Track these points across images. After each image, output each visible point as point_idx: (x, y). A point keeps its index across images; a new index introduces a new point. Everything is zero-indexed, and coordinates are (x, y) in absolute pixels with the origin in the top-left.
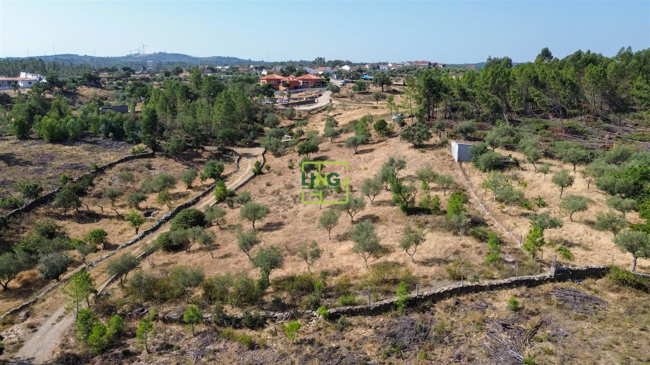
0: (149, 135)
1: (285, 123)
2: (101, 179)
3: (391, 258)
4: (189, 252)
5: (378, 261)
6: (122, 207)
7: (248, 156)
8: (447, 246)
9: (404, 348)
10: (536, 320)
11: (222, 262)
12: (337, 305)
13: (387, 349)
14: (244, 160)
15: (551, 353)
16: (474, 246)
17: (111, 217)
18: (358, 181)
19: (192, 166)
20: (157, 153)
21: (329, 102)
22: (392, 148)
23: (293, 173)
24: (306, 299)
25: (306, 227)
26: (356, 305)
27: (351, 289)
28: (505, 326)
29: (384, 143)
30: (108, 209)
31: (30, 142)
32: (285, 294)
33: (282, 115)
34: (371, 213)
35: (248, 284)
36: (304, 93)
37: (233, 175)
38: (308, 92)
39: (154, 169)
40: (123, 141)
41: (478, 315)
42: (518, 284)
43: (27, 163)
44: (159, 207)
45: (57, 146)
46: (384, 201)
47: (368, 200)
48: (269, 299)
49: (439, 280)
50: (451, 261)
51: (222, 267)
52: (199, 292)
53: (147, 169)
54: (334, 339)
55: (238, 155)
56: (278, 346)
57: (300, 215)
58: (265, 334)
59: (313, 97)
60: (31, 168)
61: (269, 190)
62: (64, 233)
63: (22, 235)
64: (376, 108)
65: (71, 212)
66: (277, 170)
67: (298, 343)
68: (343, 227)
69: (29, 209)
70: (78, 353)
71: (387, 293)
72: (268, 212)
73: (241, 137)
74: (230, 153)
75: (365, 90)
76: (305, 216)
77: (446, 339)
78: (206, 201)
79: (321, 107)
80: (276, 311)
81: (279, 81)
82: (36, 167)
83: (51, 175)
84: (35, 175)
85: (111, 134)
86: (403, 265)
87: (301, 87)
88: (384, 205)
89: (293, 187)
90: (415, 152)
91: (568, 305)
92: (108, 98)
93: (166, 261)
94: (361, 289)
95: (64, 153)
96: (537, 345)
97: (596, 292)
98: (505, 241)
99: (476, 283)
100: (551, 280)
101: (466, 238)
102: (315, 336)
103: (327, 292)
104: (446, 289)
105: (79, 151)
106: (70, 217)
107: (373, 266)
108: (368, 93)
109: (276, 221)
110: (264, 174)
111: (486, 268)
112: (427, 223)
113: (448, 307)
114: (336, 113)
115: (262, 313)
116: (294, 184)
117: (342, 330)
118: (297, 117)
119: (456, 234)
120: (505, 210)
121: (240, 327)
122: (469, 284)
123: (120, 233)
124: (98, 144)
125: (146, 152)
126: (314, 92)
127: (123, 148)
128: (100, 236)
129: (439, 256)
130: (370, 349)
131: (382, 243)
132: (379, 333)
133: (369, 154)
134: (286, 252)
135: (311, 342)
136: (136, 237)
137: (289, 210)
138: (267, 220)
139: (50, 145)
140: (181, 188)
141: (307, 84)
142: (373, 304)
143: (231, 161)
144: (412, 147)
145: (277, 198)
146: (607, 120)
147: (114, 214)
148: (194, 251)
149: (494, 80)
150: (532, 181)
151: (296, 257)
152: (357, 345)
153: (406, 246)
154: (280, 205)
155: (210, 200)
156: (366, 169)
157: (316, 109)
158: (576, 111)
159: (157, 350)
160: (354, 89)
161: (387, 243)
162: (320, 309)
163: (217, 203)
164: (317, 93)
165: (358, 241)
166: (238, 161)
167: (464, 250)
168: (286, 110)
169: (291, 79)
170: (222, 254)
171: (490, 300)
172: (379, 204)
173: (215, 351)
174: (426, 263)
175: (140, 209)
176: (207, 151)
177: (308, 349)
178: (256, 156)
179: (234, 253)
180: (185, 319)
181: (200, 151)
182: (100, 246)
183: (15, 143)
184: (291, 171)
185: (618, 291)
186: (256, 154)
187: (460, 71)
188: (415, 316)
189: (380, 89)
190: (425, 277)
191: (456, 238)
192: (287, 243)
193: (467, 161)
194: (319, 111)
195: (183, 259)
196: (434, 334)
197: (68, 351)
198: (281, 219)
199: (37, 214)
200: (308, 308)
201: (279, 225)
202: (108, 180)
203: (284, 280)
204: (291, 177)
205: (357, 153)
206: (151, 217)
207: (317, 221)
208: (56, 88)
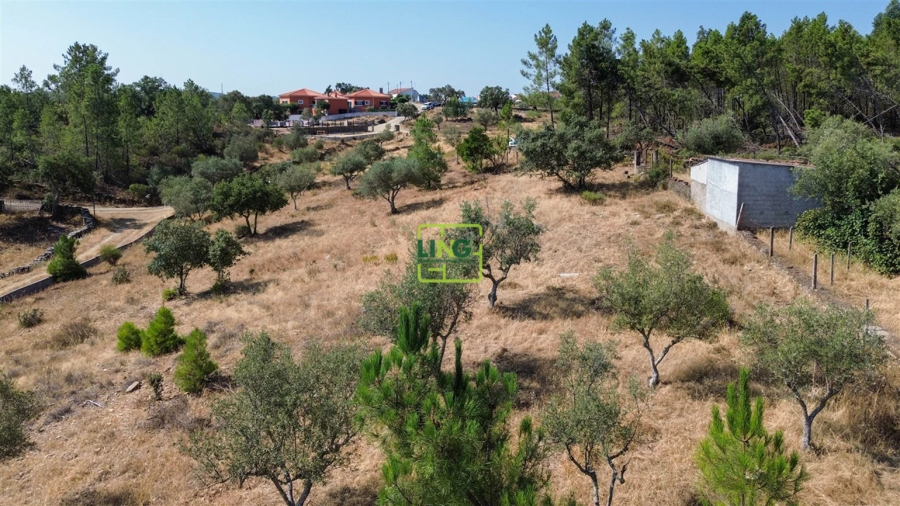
7: (123, 224)
14: (100, 232)
55: (91, 223)
59: (366, 125)
75: (464, 116)
79: (374, 136)
81: (312, 100)
87: (351, 110)
90: (569, 205)
133: (426, 212)
141: (363, 105)
164: (377, 119)
169: (333, 96)
176: (9, 212)
178: (143, 226)
193: (785, 228)
205: (395, 211)
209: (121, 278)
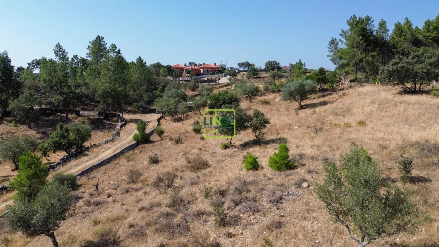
1: (188, 93)
7: (137, 121)
14: (130, 126)
21: (228, 82)
23: (202, 139)
33: (185, 86)
37: (102, 146)
38: (208, 77)
55: (124, 121)
61: (152, 172)
66: (173, 136)
74: (115, 119)
81: (183, 70)
87: (202, 74)
89: (205, 165)
108: (261, 77)
110: (151, 142)
143: (111, 127)
166: (122, 127)
169: (193, 67)
176: (82, 116)
178: (147, 122)
181: (71, 116)
186: (147, 120)
205: (301, 108)
209: (179, 141)
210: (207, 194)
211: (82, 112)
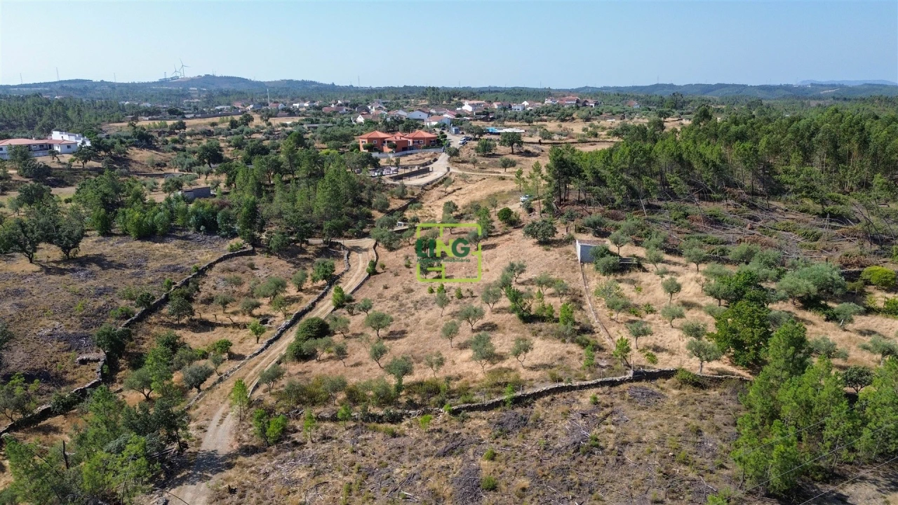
0: (248, 230)
1: (396, 204)
2: (204, 283)
3: (505, 365)
4: (319, 361)
5: (494, 367)
6: (235, 313)
7: (357, 249)
8: (555, 353)
9: (508, 432)
10: (608, 410)
11: (355, 370)
12: (459, 403)
13: (496, 433)
14: (354, 255)
15: (611, 432)
16: (577, 353)
17: (226, 326)
18: (478, 285)
19: (298, 264)
20: (257, 249)
21: (446, 170)
22: (516, 244)
23: (411, 273)
24: (433, 399)
25: (428, 336)
26: (473, 403)
27: (470, 391)
28: (584, 415)
29: (507, 236)
30: (221, 317)
31: (115, 239)
32: (416, 396)
33: (392, 193)
34: (490, 321)
35: (386, 388)
36: (413, 157)
37: (345, 275)
38: (419, 154)
39: (257, 269)
40: (216, 234)
41: (566, 407)
42: (602, 384)
43: (121, 266)
44: (274, 314)
45: (147, 244)
46: (503, 308)
47: (487, 308)
48: (403, 400)
49: (543, 382)
50: (555, 366)
51: (355, 375)
52: (342, 396)
53: (249, 269)
54: (457, 428)
55: (347, 249)
56: (414, 434)
57: (422, 322)
58: (403, 426)
59: (426, 164)
60: (128, 272)
61: (388, 293)
62: (185, 344)
63: (143, 346)
64: (503, 179)
65: (184, 321)
66: (392, 269)
67: (429, 432)
68: (464, 335)
69: (142, 317)
70: (254, 445)
71: (499, 393)
72: (392, 320)
73: (347, 226)
74: (338, 247)
75: (490, 151)
76: (427, 323)
77: (540, 425)
78: (322, 306)
79: (437, 180)
80: (410, 409)
81: (383, 141)
82: (133, 271)
83: (151, 279)
84: (134, 280)
85: (202, 228)
86: (515, 370)
87: (411, 148)
88: (503, 313)
89: (412, 291)
90: (539, 250)
91: (636, 399)
92: (168, 164)
93: (300, 370)
94: (478, 391)
95: (157, 252)
96: (603, 427)
97: (662, 389)
98: (605, 347)
99: (569, 384)
100: (630, 381)
101: (573, 345)
102: (443, 426)
103: (451, 394)
104: (544, 389)
105: (170, 247)
106: (183, 326)
107: (490, 372)
108: (494, 155)
109: (399, 330)
110: (378, 273)
111: (582, 372)
112: (540, 331)
113: (545, 402)
114: (455, 188)
115: (399, 411)
116: (412, 286)
117: (463, 421)
118: (409, 196)
119: (564, 341)
120: (613, 317)
121: (382, 422)
122: (563, 384)
123: (240, 343)
124: (190, 239)
125: (244, 248)
126: (427, 155)
127: (217, 243)
128: (225, 346)
129: (545, 362)
130: (483, 434)
131: (497, 351)
132: (491, 423)
133: (491, 251)
134: (413, 360)
135: (440, 431)
136: (260, 346)
137: (410, 317)
138: (391, 329)
139: (139, 243)
140: (292, 291)
141: (418, 144)
142: (487, 402)
143: (340, 257)
144: (537, 243)
145: (397, 304)
146: (753, 207)
147: (230, 322)
148: (324, 360)
149: (633, 158)
150: (649, 285)
151: (422, 364)
152: (475, 431)
153: (517, 354)
154: (402, 312)
155: (326, 306)
156: (487, 270)
157: (432, 182)
158: (719, 196)
159: (319, 440)
160: (477, 150)
161: (503, 351)
162: (445, 406)
163: (335, 310)
164: (431, 156)
165: (476, 350)
166: (348, 256)
167: (568, 356)
168: (396, 186)
169: (398, 138)
170: (353, 363)
171: (578, 397)
172: (498, 311)
173: (366, 439)
174: (534, 368)
175: (253, 316)
176: (311, 245)
177: (437, 436)
178: (366, 250)
179: (364, 362)
180: (339, 416)
181: (304, 245)
182: (225, 356)
183: (101, 241)
184: (408, 270)
185: (680, 388)
186: (366, 247)
187: (617, 113)
188: (519, 410)
189: (509, 149)
190: (531, 380)
191: (563, 345)
192: (412, 351)
193: (590, 262)
194: (435, 184)
195: (316, 368)
196: (532, 422)
197: (245, 444)
198: (403, 327)
199: (150, 324)
200: (436, 406)
201: (403, 333)
202: (212, 283)
203: (414, 385)
204: (409, 279)
206: (268, 325)
207: (439, 329)
208: (103, 153)
209: (396, 275)
210: (412, 302)
211: (311, 240)
